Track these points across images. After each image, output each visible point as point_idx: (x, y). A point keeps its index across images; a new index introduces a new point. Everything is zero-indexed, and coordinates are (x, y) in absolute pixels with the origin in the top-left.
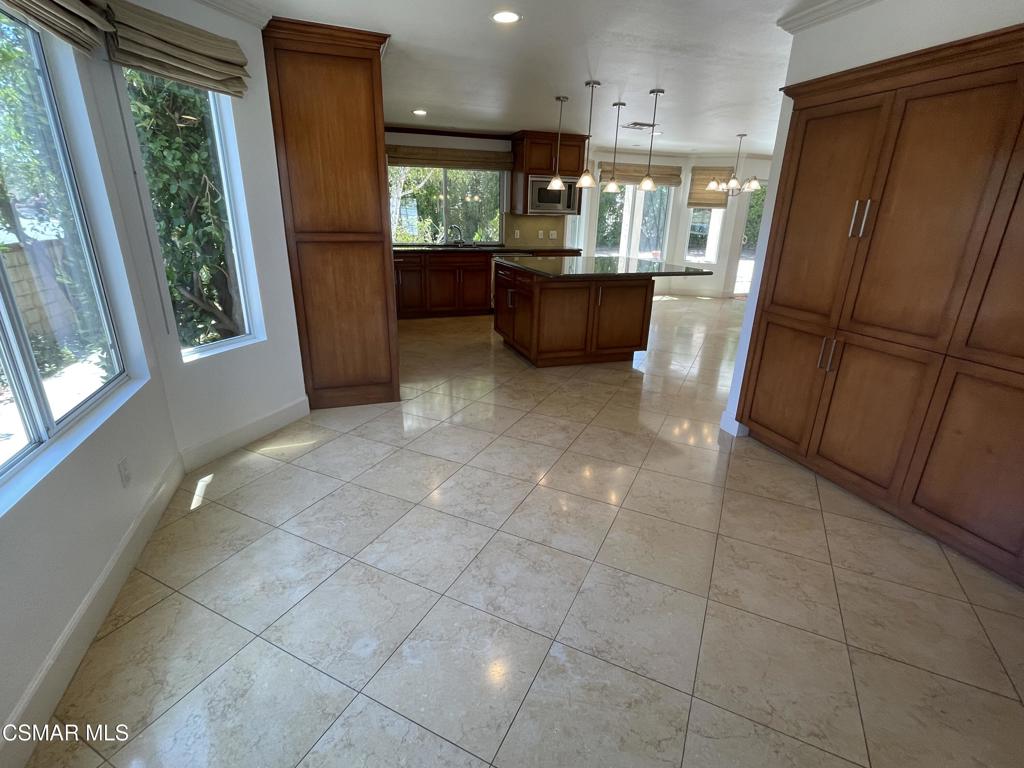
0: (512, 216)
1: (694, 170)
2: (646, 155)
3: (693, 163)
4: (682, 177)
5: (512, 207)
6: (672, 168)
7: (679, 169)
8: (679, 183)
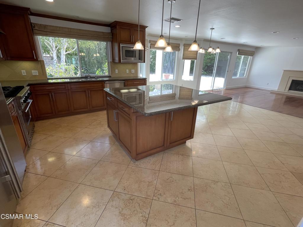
0: (113, 63)
1: (185, 45)
2: (168, 38)
3: (184, 42)
4: (180, 47)
5: (113, 59)
6: (177, 44)
7: (179, 44)
8: (179, 50)
